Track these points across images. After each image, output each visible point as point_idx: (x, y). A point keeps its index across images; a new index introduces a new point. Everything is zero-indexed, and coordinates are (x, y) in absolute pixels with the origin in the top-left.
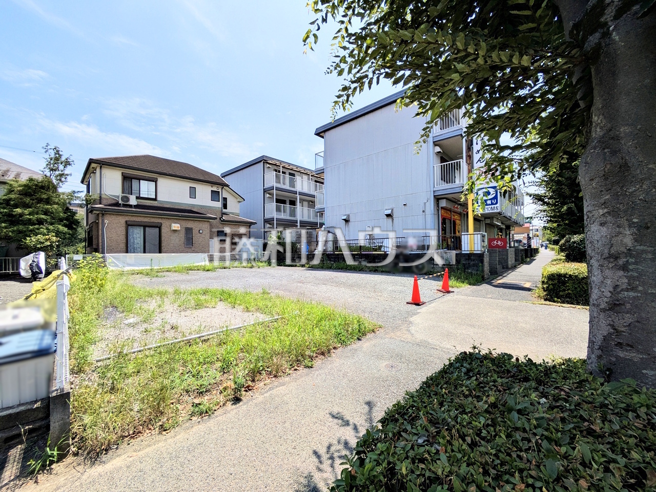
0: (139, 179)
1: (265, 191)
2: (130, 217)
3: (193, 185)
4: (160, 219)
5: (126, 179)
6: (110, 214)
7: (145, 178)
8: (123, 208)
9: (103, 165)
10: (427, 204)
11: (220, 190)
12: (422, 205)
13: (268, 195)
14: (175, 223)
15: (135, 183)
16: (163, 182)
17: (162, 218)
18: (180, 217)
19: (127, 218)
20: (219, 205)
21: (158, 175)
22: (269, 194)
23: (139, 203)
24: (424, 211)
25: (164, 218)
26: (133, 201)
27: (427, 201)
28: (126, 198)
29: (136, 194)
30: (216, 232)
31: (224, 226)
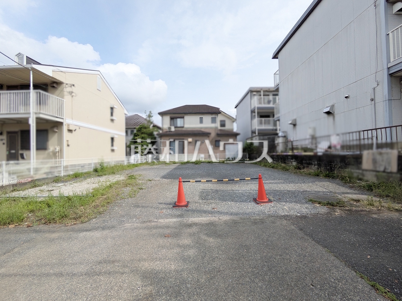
0: (177, 118)
1: (252, 111)
2: (171, 137)
3: (201, 116)
4: (183, 137)
5: (172, 119)
6: (163, 136)
12: (370, 91)
14: (190, 138)
15: (175, 120)
16: (187, 118)
18: (192, 135)
21: (184, 114)
23: (177, 129)
24: (372, 100)
26: (173, 129)
27: (378, 85)
28: (170, 128)
29: (176, 126)
30: (215, 142)
31: (219, 137)
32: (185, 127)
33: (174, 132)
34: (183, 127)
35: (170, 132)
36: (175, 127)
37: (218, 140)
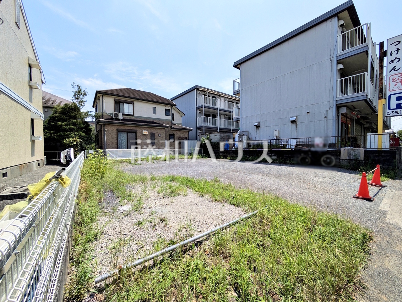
0: (124, 102)
1: (197, 109)
2: (119, 127)
3: (155, 106)
4: (136, 128)
5: (117, 103)
6: (108, 125)
7: (126, 102)
8: (115, 121)
9: (103, 94)
10: (330, 112)
11: (170, 109)
12: (325, 112)
13: (199, 112)
14: (145, 130)
15: (121, 105)
16: (137, 104)
17: (137, 127)
18: (148, 126)
19: (118, 127)
20: (170, 118)
21: (134, 100)
22: (200, 110)
23: (124, 118)
24: (325, 117)
25: (138, 127)
26: (120, 116)
27: (330, 109)
28: (116, 114)
30: (168, 136)
31: (173, 131)
32: (135, 115)
33: (123, 120)
34: (133, 115)
35: (116, 119)
36: (123, 114)
37: (172, 134)
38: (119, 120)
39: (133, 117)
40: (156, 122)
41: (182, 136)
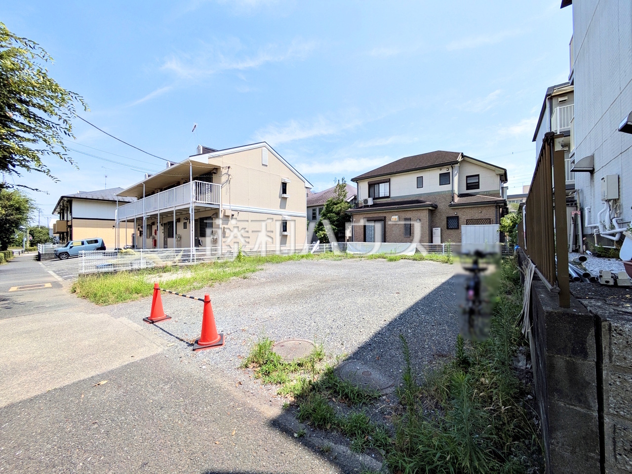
0: (379, 184)
2: (366, 215)
3: (419, 175)
4: (384, 214)
5: (371, 186)
6: (355, 214)
7: (382, 181)
11: (450, 171)
14: (396, 215)
17: (385, 212)
21: (391, 175)
23: (375, 203)
26: (370, 202)
28: (366, 201)
29: (376, 196)
30: (446, 220)
31: (457, 211)
32: (391, 196)
33: (371, 206)
34: (388, 197)
35: (365, 207)
36: (374, 199)
37: (454, 215)
38: (368, 206)
39: (390, 199)
40: (422, 199)
41: (479, 218)
